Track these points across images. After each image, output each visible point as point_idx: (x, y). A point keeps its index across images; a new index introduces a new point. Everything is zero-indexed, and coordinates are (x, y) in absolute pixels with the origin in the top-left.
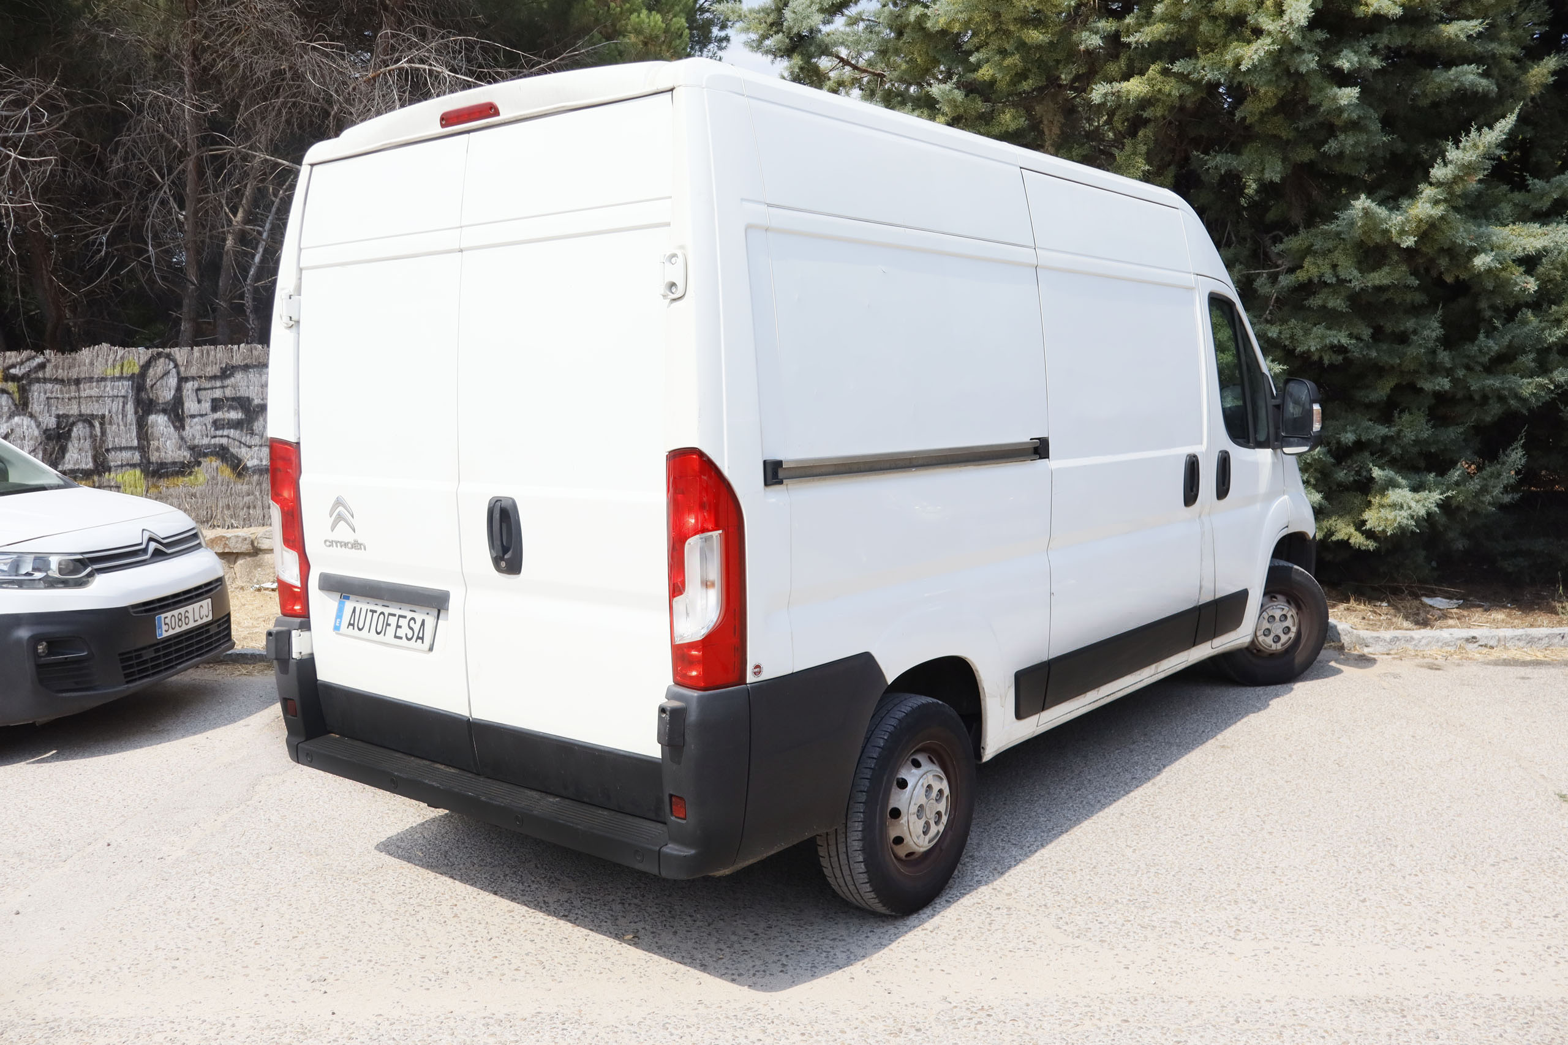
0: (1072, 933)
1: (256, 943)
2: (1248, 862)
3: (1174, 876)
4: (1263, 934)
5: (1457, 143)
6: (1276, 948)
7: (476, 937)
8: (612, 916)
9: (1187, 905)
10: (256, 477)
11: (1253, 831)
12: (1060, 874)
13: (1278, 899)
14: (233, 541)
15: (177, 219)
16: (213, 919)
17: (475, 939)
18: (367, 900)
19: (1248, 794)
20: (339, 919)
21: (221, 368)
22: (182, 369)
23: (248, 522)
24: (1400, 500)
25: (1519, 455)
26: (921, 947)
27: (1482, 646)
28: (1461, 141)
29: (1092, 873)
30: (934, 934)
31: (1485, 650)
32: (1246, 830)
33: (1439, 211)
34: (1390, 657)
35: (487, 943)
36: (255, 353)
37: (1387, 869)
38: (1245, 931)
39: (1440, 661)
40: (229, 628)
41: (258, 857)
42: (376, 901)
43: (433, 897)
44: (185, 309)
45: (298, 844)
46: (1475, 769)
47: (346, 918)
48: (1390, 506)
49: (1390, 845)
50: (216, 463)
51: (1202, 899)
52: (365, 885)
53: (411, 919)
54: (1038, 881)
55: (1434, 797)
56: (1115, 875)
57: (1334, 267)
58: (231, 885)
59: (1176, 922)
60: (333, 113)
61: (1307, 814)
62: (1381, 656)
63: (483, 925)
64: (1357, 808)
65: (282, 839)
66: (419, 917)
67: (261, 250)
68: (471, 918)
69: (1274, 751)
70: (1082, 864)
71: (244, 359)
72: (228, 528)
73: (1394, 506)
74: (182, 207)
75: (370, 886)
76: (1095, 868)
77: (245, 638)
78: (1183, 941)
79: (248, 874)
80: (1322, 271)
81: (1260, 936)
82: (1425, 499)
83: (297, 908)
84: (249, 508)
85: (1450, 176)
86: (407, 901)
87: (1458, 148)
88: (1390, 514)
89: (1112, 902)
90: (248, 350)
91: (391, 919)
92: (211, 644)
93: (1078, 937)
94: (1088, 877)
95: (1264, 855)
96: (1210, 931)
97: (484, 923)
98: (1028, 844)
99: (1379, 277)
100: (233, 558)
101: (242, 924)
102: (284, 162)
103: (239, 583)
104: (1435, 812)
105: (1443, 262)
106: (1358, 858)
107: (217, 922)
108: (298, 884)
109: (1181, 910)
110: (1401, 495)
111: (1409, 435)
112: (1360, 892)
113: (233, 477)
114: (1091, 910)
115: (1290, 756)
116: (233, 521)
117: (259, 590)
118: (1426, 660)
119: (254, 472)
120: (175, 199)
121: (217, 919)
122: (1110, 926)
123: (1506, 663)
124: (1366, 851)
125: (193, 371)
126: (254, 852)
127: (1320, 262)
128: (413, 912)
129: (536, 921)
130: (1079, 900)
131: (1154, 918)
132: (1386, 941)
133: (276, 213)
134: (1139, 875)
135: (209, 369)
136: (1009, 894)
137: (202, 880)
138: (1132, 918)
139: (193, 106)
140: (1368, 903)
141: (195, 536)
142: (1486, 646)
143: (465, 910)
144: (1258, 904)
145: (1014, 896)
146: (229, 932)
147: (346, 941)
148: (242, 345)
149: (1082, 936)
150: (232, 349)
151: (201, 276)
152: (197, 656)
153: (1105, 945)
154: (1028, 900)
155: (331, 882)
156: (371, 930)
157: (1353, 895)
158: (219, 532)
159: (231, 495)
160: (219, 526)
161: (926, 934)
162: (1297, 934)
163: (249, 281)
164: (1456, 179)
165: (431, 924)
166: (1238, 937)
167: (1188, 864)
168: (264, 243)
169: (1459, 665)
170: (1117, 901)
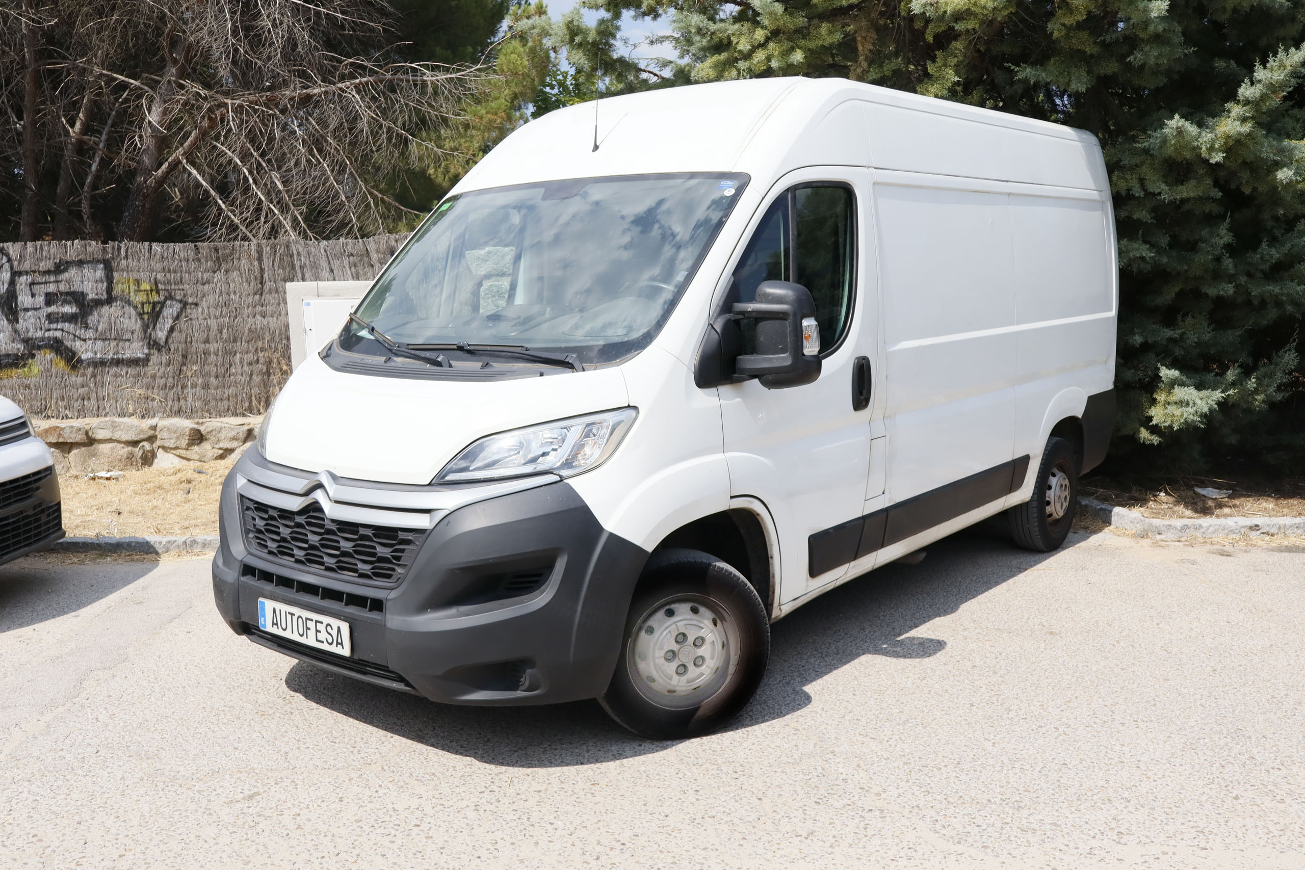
0: (952, 837)
1: (78, 864)
2: (1110, 756)
3: (1040, 772)
4: (1147, 837)
5: (1264, 63)
6: (1164, 853)
7: (323, 852)
8: (468, 824)
9: (1061, 804)
10: (90, 370)
11: (1105, 722)
12: (926, 771)
13: (1151, 797)
14: (68, 431)
15: (16, 129)
16: (30, 836)
17: (321, 855)
18: (201, 810)
19: (1089, 683)
20: (171, 833)
21: (55, 263)
22: (16, 263)
23: (82, 413)
24: (1186, 398)
25: (1292, 356)
26: (798, 857)
27: (1263, 533)
28: (1268, 61)
29: (957, 769)
30: (809, 841)
31: (1267, 538)
32: (1097, 721)
33: (1247, 128)
34: (1180, 543)
35: (335, 859)
36: (89, 249)
37: (1248, 762)
38: (1127, 834)
39: (1228, 548)
40: (59, 517)
41: (83, 762)
42: (212, 812)
43: (274, 805)
44: (24, 214)
45: (128, 747)
46: (1298, 656)
47: (179, 832)
48: (1176, 403)
49: (1243, 736)
50: (50, 355)
51: (1075, 798)
52: (199, 792)
53: (250, 832)
54: (904, 778)
55: (1268, 684)
56: (981, 772)
57: (1142, 181)
58: (52, 795)
59: (1055, 824)
60: (167, 31)
61: (1153, 703)
62: (1173, 543)
63: (329, 838)
64: (1198, 696)
65: (110, 740)
66: (259, 830)
67: (97, 159)
68: (316, 829)
69: (1101, 637)
70: (945, 760)
71: (78, 255)
72: (63, 419)
73: (1181, 403)
74: (20, 118)
75: (205, 794)
76: (959, 763)
77: (77, 526)
78: (1067, 845)
79: (72, 782)
80: (1130, 185)
81: (1143, 839)
82: (1208, 397)
83: (125, 821)
84: (83, 399)
85: (1258, 95)
86: (245, 810)
87: (1265, 67)
88: (1177, 411)
89: (985, 802)
90: (82, 246)
91: (228, 833)
92: (40, 533)
93: (959, 843)
94: (954, 774)
95: (1123, 748)
96: (1092, 834)
97: (330, 835)
98: (886, 739)
99: (1187, 191)
100: (67, 447)
101: (63, 841)
102: (120, 77)
103: (73, 472)
104: (1275, 700)
105: (1245, 175)
106: (1216, 750)
107: (35, 839)
108: (127, 792)
109: (1057, 811)
110: (1186, 393)
111: (1193, 338)
112: (1229, 788)
113: (67, 369)
114: (965, 812)
115: (1118, 642)
116: (67, 412)
117: (94, 479)
118: (1215, 547)
119: (89, 365)
120: (13, 109)
121: (35, 836)
122: (989, 830)
123: (1290, 549)
124: (1222, 743)
125: (27, 266)
126: (79, 757)
127: (1128, 176)
128: (253, 824)
129: (386, 831)
130: (951, 799)
131: (1032, 820)
132: (1273, 844)
133: (112, 126)
134: (1005, 771)
135: (43, 264)
136: (878, 794)
137: (20, 790)
138: (1009, 820)
139: (30, 19)
140: (1241, 801)
141: (24, 425)
142: (1268, 533)
143: (309, 820)
144: (1132, 803)
145: (883, 796)
146: (48, 851)
147: (179, 859)
148: (76, 241)
149: (963, 842)
150: (66, 245)
151: (39, 184)
152: (25, 546)
153: (989, 851)
154: (899, 800)
155: (163, 790)
156: (206, 846)
157: (1224, 792)
158: (53, 422)
159: (65, 386)
160: (53, 417)
161: (801, 841)
162: (1180, 837)
163: (86, 188)
164: (1263, 97)
165: (273, 837)
166: (1123, 841)
167: (1050, 759)
168: (101, 153)
169: (1246, 551)
170: (989, 801)
